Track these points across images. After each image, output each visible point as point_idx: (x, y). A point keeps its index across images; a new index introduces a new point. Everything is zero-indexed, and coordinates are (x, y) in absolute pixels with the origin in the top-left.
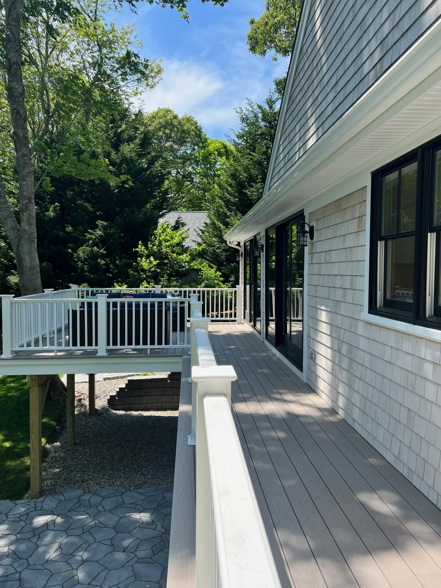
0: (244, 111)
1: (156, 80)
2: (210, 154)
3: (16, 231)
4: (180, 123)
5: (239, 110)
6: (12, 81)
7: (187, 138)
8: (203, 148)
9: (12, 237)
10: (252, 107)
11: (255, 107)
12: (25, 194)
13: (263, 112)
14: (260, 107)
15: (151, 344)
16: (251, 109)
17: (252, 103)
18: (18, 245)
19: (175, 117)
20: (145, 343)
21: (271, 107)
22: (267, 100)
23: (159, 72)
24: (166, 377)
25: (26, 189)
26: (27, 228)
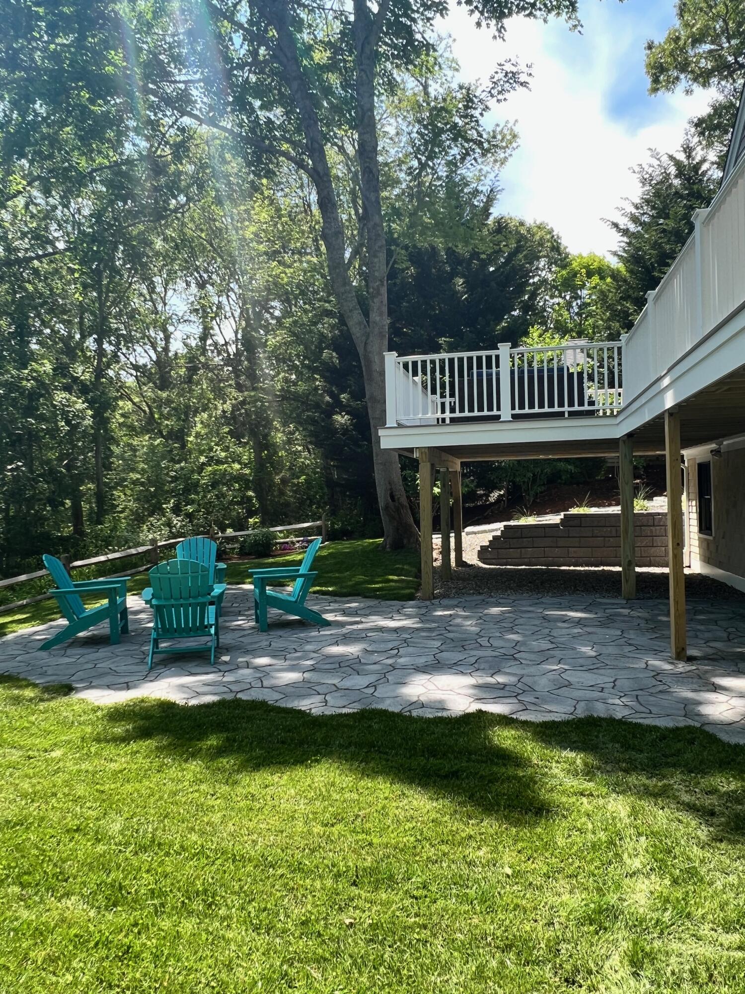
0: (646, 167)
1: (508, 151)
2: (575, 275)
3: (362, 326)
4: (528, 231)
5: (637, 169)
6: (364, 133)
7: (540, 252)
8: (564, 267)
9: (358, 335)
10: (658, 159)
11: (665, 159)
12: (377, 274)
13: (678, 164)
14: (671, 158)
15: (569, 406)
16: (657, 163)
17: (658, 154)
18: (366, 343)
19: (522, 224)
20: (561, 405)
21: (689, 157)
22: (682, 146)
23: (515, 136)
24: (558, 522)
25: (377, 268)
26: (378, 319)
